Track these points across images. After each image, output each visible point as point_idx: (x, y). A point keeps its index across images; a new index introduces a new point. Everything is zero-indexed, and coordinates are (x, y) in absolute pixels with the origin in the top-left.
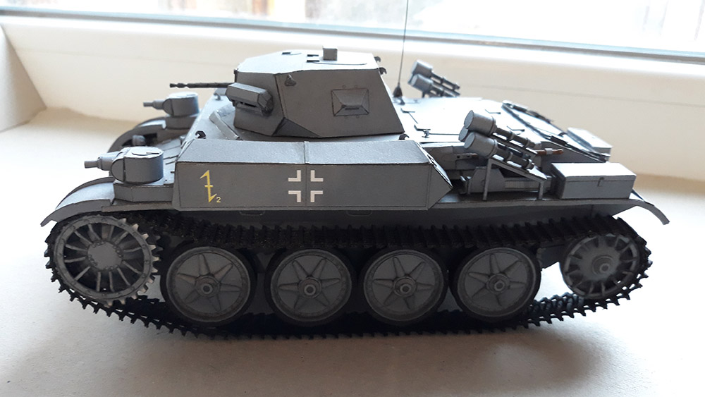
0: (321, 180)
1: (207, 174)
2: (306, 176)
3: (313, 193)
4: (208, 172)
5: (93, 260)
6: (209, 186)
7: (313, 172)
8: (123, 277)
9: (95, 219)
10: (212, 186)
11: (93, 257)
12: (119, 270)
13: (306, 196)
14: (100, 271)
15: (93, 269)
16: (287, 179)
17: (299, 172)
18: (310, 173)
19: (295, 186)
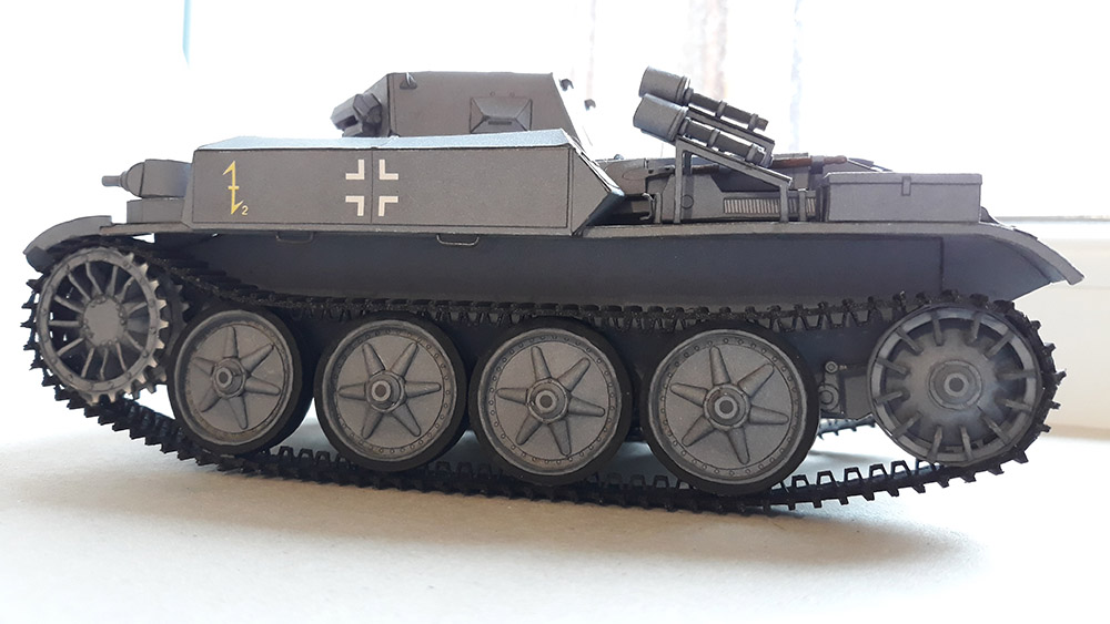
0: (395, 177)
1: (232, 167)
2: (372, 170)
3: (383, 200)
4: (233, 165)
5: (88, 327)
6: (234, 188)
7: (382, 163)
8: (120, 357)
9: (95, 254)
10: (237, 187)
11: (89, 324)
12: (118, 346)
13: (371, 205)
14: (94, 346)
15: (87, 342)
16: (345, 176)
17: (361, 163)
18: (378, 165)
19: (355, 188)
